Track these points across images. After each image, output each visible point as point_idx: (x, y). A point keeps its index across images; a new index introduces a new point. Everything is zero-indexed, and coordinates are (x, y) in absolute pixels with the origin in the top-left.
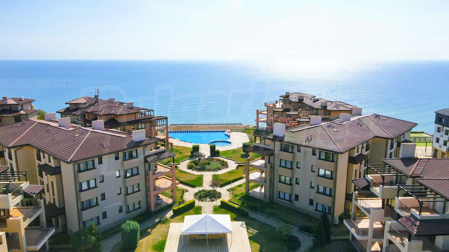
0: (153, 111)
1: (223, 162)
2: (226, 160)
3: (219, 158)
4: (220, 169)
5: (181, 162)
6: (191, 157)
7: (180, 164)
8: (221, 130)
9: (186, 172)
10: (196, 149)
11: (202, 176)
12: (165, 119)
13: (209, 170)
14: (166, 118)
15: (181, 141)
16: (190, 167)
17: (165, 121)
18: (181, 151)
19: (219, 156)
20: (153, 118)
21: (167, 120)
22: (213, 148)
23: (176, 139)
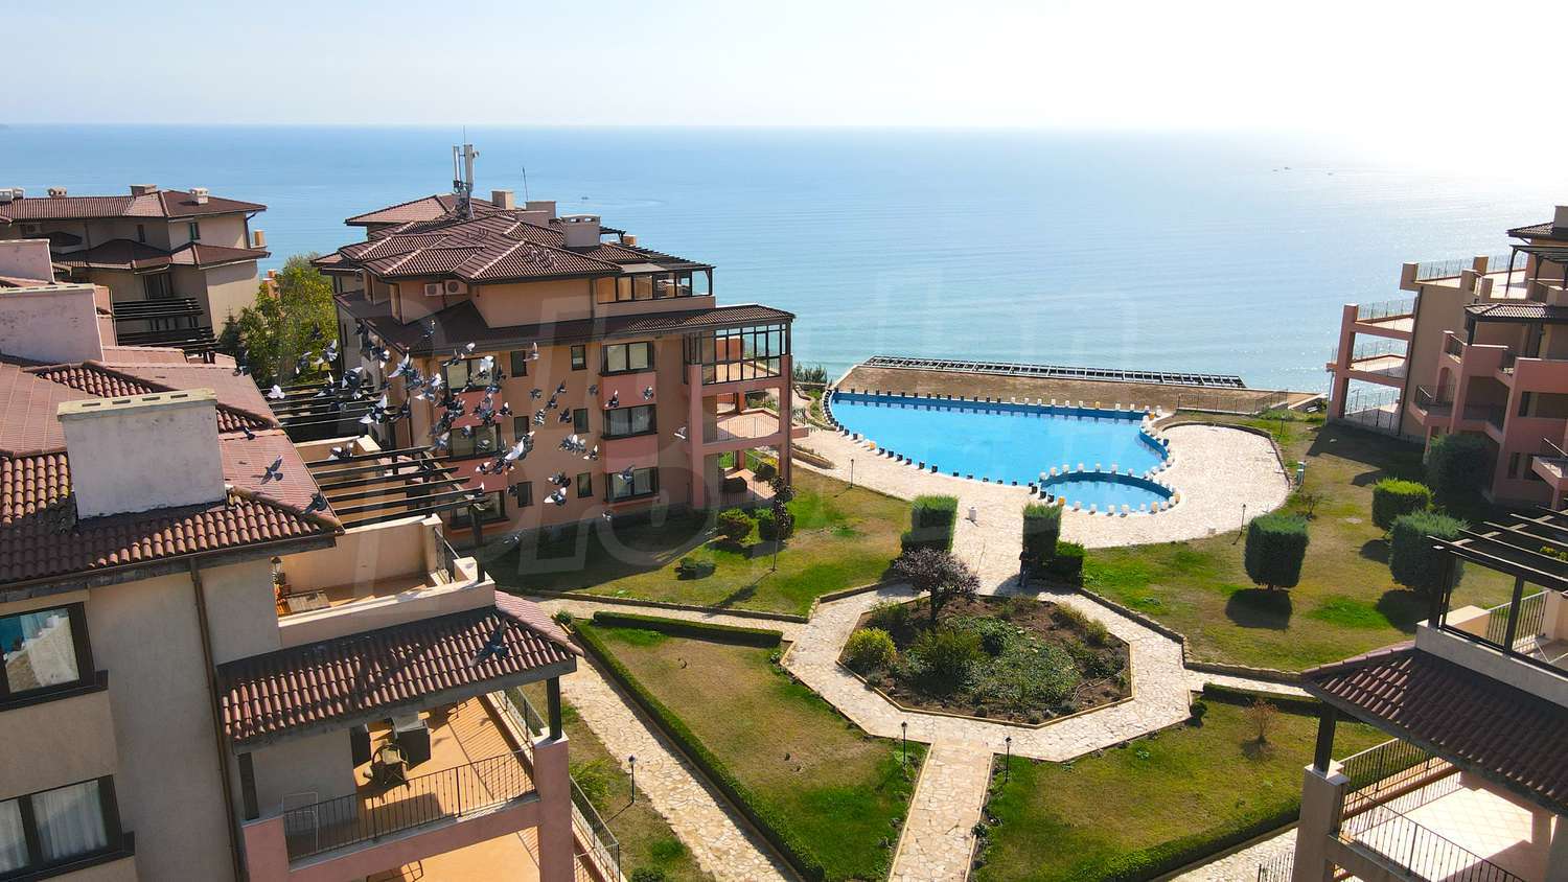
0: (709, 270)
1: (1097, 638)
2: (1119, 627)
3: (1077, 603)
4: (1059, 706)
5: (824, 601)
6: (892, 578)
7: (806, 621)
8: (1118, 407)
9: (814, 700)
10: (935, 520)
11: (917, 751)
12: (773, 322)
13: (982, 708)
14: (787, 318)
16: (858, 662)
17: (774, 337)
18: (850, 521)
19: (1074, 585)
20: (704, 312)
21: (788, 330)
22: (1040, 532)
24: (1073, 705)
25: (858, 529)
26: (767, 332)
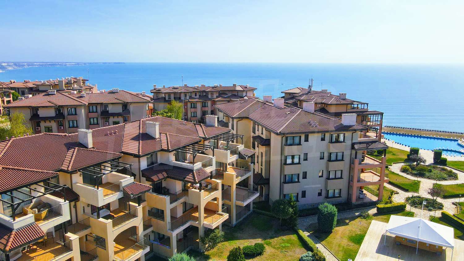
0: (367, 104)
1: (451, 172)
2: (454, 171)
3: (445, 167)
4: (444, 179)
5: (394, 163)
6: (406, 161)
7: (391, 166)
8: (452, 138)
9: (398, 174)
10: (415, 151)
11: (419, 182)
12: (380, 114)
13: (429, 178)
14: (382, 114)
15: (396, 143)
16: (404, 170)
17: (379, 117)
18: (394, 153)
19: (445, 165)
20: (366, 112)
21: (382, 116)
22: (437, 155)
23: (390, 140)
24: (447, 179)
25: (396, 154)
26: (378, 116)
